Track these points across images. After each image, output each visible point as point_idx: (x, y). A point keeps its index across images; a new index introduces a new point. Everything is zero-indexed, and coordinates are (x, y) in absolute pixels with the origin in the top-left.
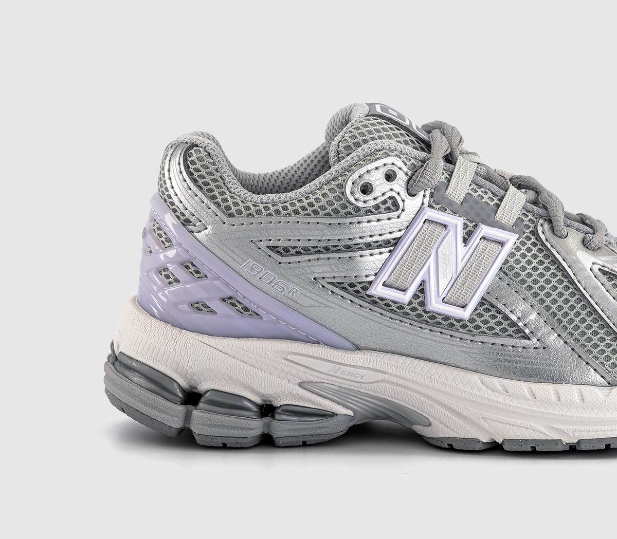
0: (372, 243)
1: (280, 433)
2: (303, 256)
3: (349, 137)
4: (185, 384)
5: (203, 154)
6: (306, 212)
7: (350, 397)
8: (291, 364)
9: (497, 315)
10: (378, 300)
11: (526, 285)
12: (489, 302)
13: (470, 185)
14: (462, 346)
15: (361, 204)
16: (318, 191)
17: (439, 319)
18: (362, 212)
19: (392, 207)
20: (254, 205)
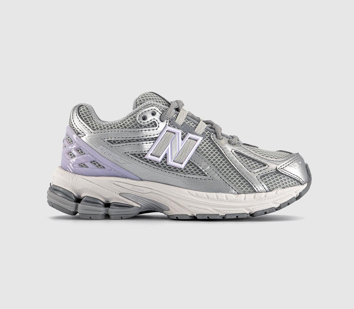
0: (147, 139)
1: (112, 213)
2: (120, 144)
3: (139, 101)
4: (76, 195)
5: (85, 108)
6: (122, 127)
7: (139, 199)
8: (116, 186)
9: (195, 167)
10: (149, 161)
11: (206, 156)
12: (191, 162)
13: (185, 119)
14: (181, 179)
15: (142, 124)
16: (126, 120)
17: (172, 168)
18: (143, 127)
19: (154, 125)
20: (103, 126)
